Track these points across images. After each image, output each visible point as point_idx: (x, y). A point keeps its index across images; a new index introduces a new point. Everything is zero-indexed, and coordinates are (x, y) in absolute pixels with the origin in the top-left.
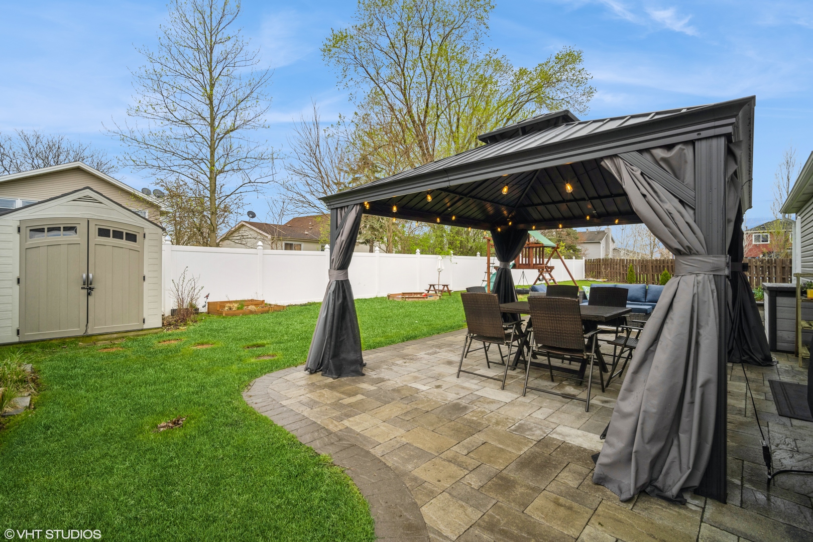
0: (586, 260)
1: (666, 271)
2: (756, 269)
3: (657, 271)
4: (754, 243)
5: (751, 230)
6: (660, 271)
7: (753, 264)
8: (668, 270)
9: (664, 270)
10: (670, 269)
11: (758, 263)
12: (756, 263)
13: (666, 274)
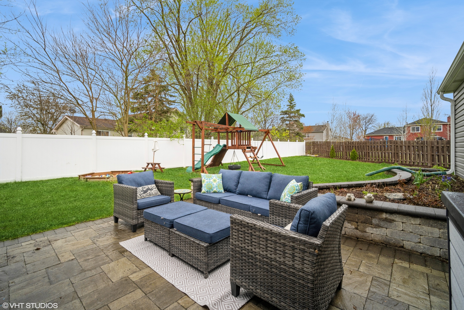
0: (306, 143)
1: (354, 150)
2: (414, 149)
3: (348, 150)
4: (411, 132)
5: (409, 124)
6: (351, 150)
7: (411, 144)
8: (356, 149)
9: (353, 149)
10: (357, 148)
11: (415, 144)
12: (414, 144)
13: (354, 152)
